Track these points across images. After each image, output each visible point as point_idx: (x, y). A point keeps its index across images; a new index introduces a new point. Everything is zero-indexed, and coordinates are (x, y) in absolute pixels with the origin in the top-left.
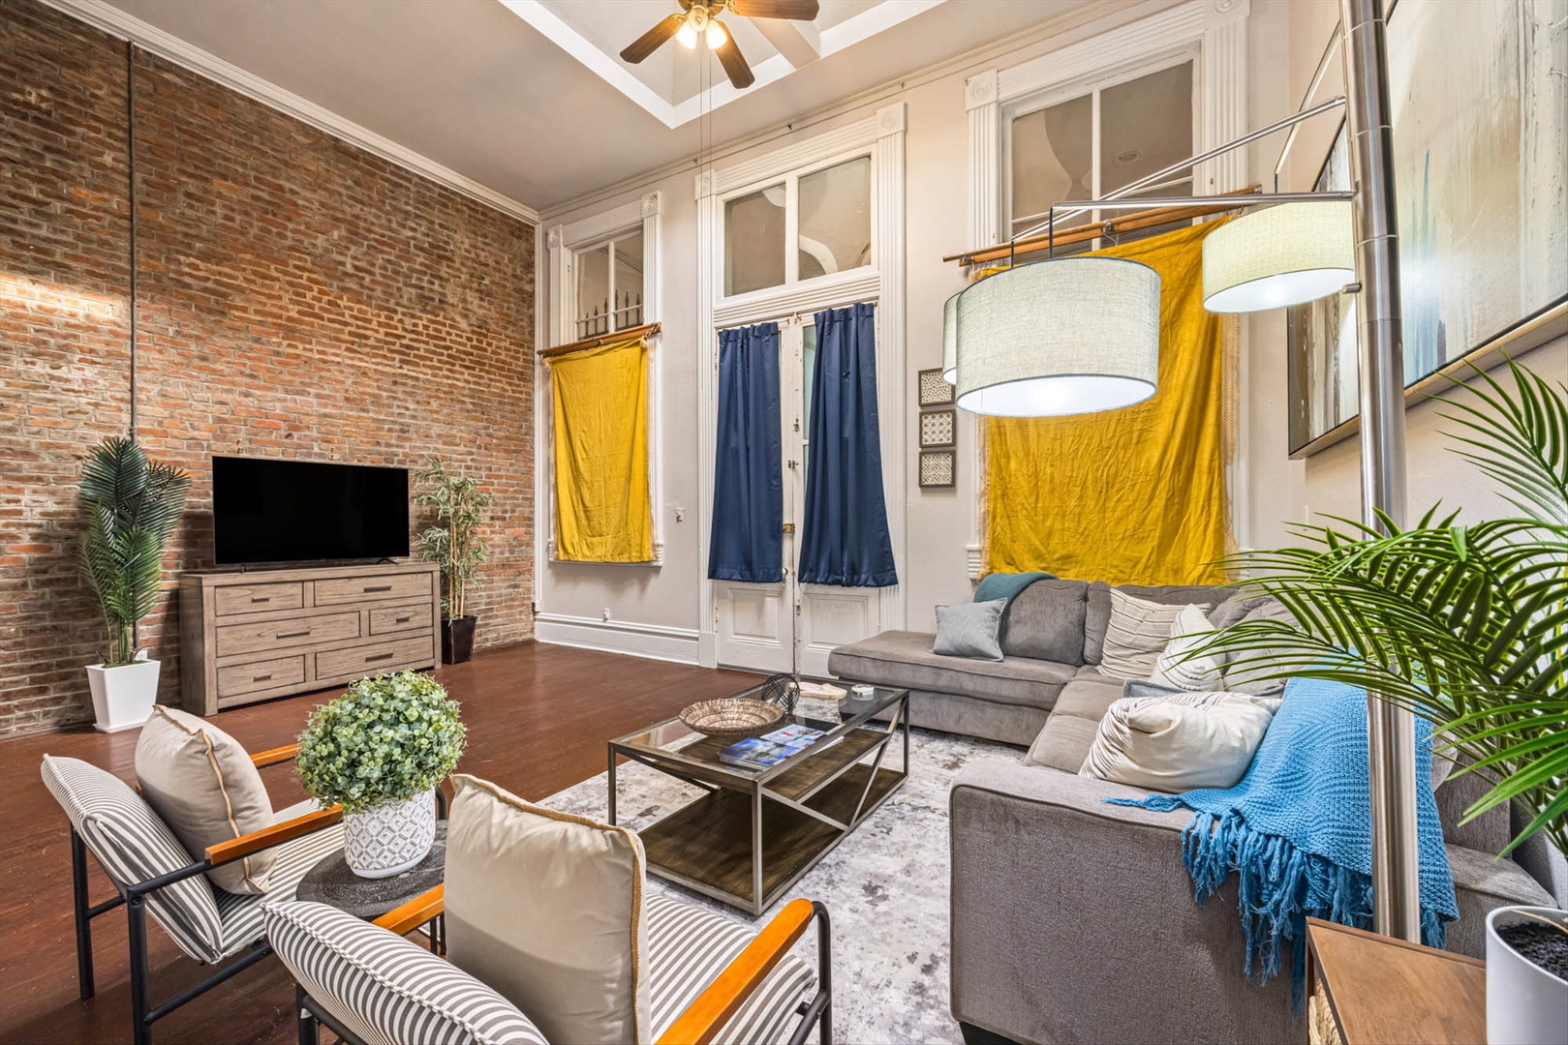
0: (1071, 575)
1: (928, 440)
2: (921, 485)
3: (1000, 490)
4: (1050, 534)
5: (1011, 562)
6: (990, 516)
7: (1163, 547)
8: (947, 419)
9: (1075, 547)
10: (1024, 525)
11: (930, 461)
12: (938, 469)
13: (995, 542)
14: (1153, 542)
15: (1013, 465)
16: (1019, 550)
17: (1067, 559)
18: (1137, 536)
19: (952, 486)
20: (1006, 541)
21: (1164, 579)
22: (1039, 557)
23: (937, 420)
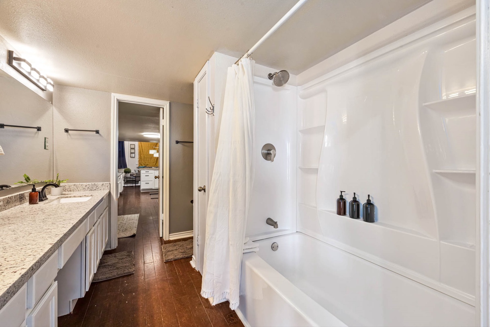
0: (148, 166)
1: (131, 152)
2: (131, 157)
3: (140, 158)
4: (146, 162)
5: (141, 165)
6: (139, 161)
7: (156, 163)
8: (134, 150)
9: (148, 163)
10: (143, 161)
11: (132, 154)
12: (133, 155)
13: (140, 163)
14: (155, 163)
15: (142, 155)
16: (142, 164)
17: (147, 165)
18: (154, 163)
19: (134, 157)
20: (141, 163)
21: (156, 166)
22: (144, 165)
23: (133, 150)
